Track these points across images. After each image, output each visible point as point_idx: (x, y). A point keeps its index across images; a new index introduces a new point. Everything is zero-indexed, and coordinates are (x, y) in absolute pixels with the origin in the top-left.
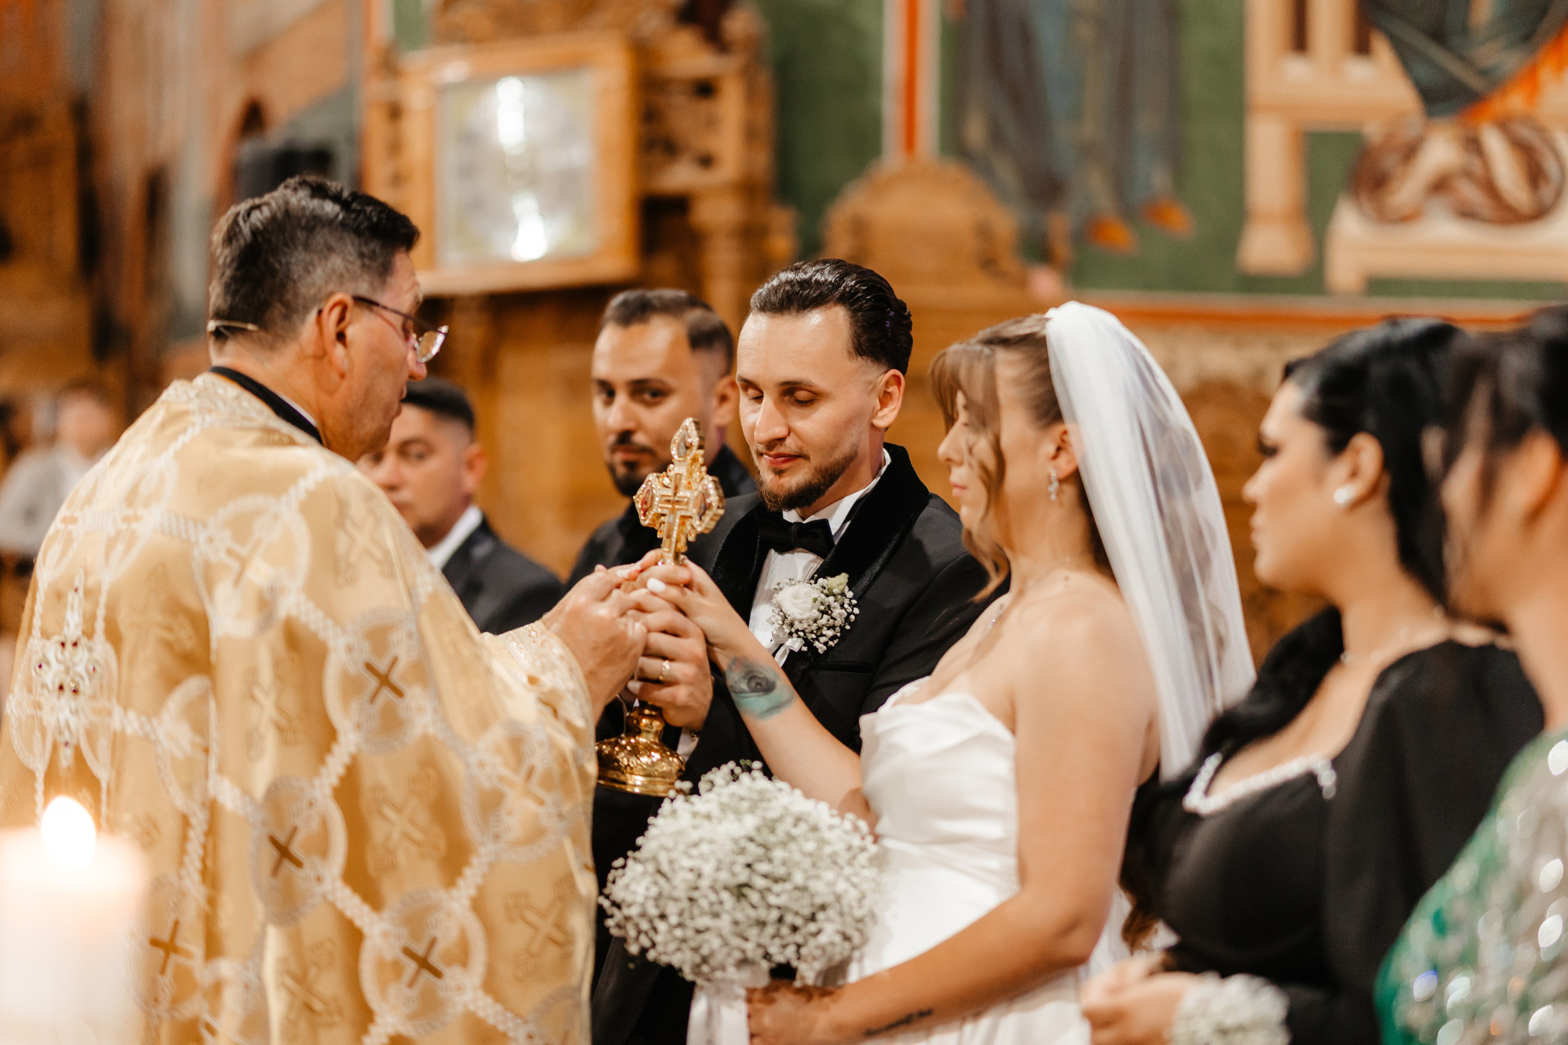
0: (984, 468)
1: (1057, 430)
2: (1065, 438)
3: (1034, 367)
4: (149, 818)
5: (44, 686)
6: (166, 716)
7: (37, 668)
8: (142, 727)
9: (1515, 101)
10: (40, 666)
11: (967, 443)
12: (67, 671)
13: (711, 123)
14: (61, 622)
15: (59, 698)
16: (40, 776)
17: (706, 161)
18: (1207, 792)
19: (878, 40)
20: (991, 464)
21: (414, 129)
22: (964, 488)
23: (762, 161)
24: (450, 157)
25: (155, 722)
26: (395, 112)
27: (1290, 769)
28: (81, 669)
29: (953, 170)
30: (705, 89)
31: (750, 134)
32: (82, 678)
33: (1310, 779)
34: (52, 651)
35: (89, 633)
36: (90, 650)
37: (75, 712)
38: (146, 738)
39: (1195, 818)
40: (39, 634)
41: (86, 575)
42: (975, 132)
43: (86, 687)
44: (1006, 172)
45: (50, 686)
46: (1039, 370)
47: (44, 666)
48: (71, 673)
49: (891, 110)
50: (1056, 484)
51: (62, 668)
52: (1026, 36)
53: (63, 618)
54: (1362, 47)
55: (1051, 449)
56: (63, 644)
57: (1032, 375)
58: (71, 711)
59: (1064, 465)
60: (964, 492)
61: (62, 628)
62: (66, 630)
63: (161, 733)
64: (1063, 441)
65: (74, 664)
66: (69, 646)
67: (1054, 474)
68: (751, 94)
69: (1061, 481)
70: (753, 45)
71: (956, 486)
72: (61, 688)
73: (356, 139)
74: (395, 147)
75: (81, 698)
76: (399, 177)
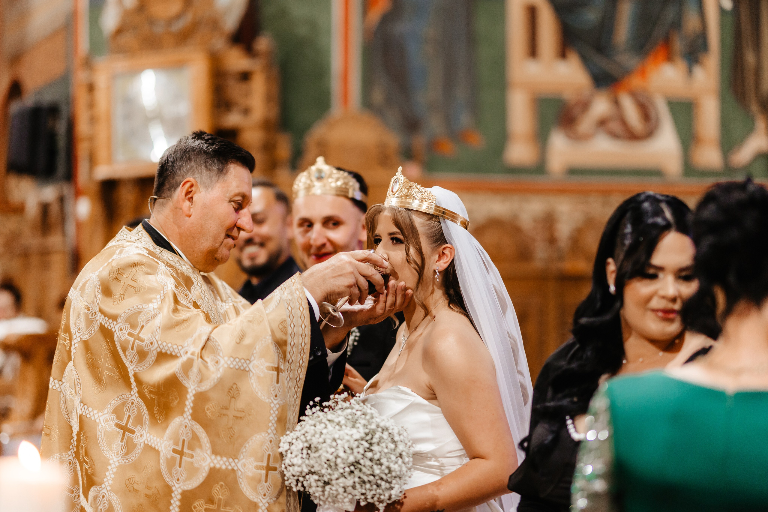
9: (636, 82)
13: (248, 94)
17: (246, 111)
19: (328, 52)
21: (101, 96)
24: (119, 111)
26: (91, 88)
29: (366, 117)
30: (245, 76)
49: (337, 86)
50: (438, 274)
54: (563, 55)
55: (437, 257)
64: (443, 253)
67: (437, 268)
68: (268, 79)
69: (440, 272)
70: (268, 55)
73: (70, 101)
74: (91, 105)
76: (93, 120)
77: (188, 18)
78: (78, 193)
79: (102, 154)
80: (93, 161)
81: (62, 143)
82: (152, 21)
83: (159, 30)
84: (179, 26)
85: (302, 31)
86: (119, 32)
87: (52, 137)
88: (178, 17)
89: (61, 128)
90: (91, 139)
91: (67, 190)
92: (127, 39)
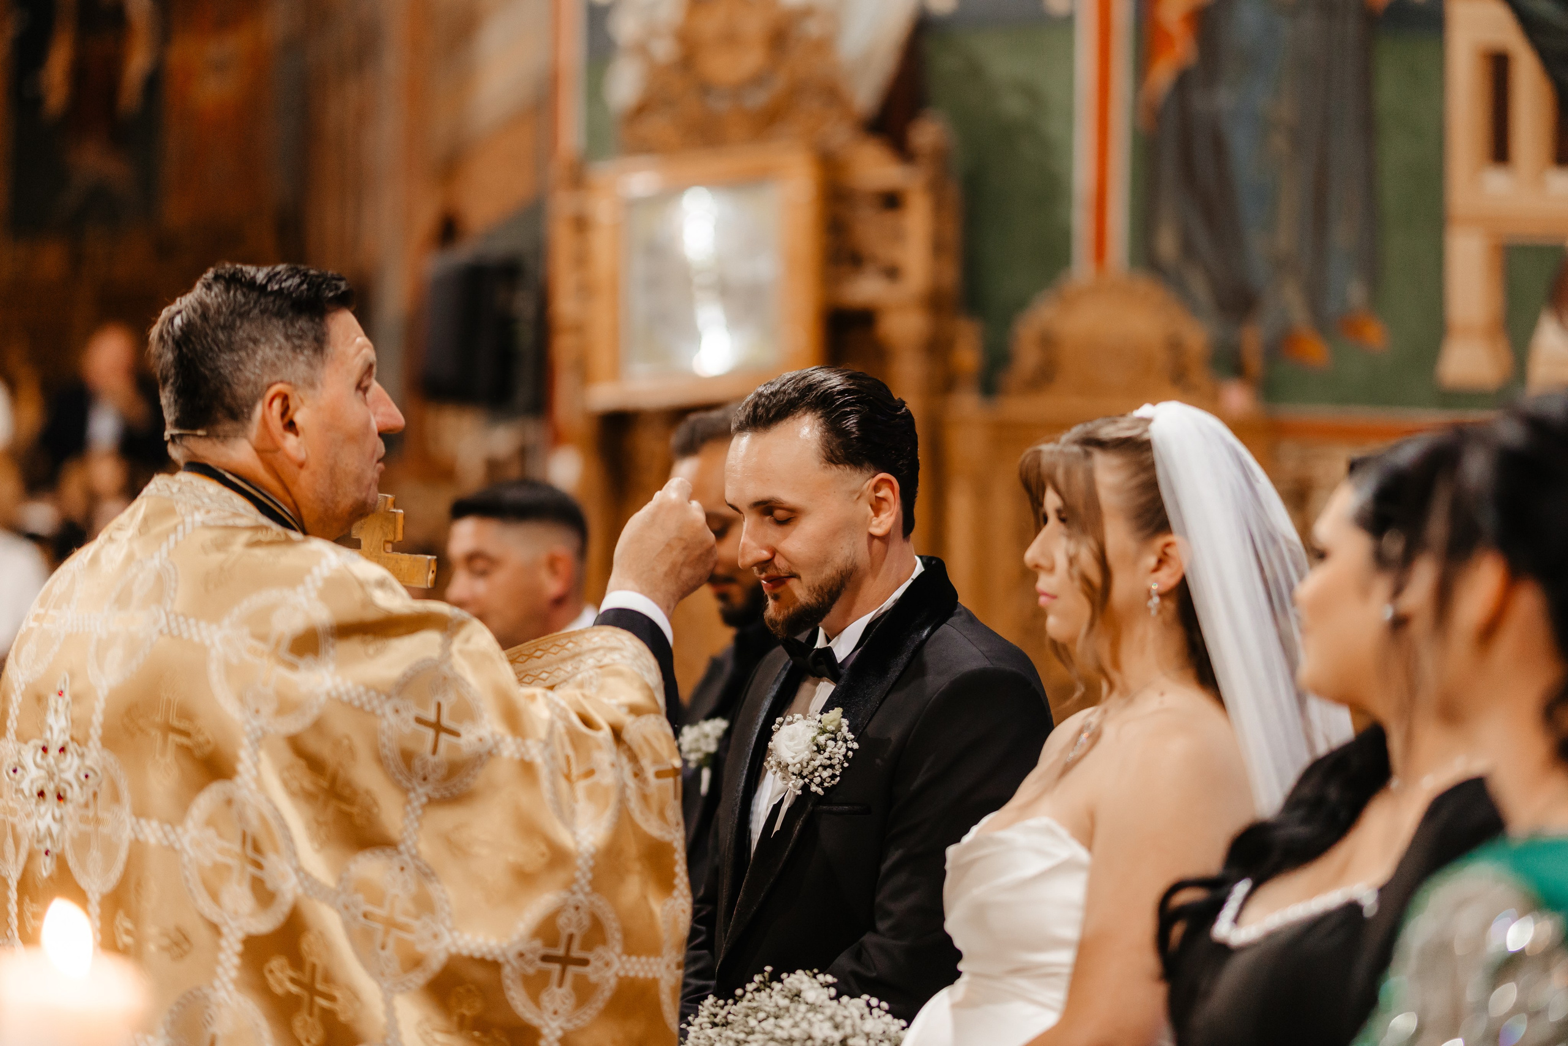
0: (1086, 580)
1: (1160, 542)
2: (1169, 550)
3: (1135, 475)
4: (179, 929)
5: (20, 791)
6: (190, 824)
7: (11, 773)
8: (166, 835)
10: (15, 771)
11: (1067, 554)
12: (51, 776)
13: (898, 236)
14: (41, 726)
15: (37, 804)
16: (13, 884)
17: (892, 273)
18: (1236, 920)
19: (1066, 151)
20: (1095, 576)
21: (602, 242)
22: (1054, 597)
23: (950, 275)
24: (637, 269)
25: (179, 830)
26: (581, 225)
27: (1331, 899)
28: (69, 776)
29: (1143, 285)
30: (892, 201)
31: (938, 248)
32: (70, 785)
33: (1352, 909)
34: (29, 755)
35: (80, 741)
36: (82, 756)
37: (60, 820)
38: (171, 848)
39: (1224, 951)
40: (14, 738)
41: (72, 675)
42: (1167, 244)
43: (75, 794)
44: (1199, 285)
45: (27, 793)
46: (1143, 477)
47: (19, 770)
48: (56, 779)
49: (1081, 222)
50: (1156, 600)
51: (43, 773)
52: (1219, 146)
53: (43, 721)
55: (1152, 561)
56: (45, 749)
57: (1134, 482)
58: (54, 818)
59: (1166, 579)
60: (1055, 601)
61: (41, 732)
62: (48, 735)
63: (186, 841)
64: (1165, 554)
65: (61, 771)
66: (53, 752)
67: (1155, 587)
68: (938, 207)
69: (1163, 596)
70: (940, 157)
71: (1045, 594)
72: (41, 794)
73: (541, 250)
74: (582, 260)
75: (69, 808)
76: (586, 290)
77: (780, 82)
78: (557, 439)
79: (601, 359)
80: (585, 374)
81: (525, 337)
82: (705, 88)
83: (721, 106)
84: (758, 99)
85: (1013, 106)
86: (641, 110)
87: (506, 324)
88: (757, 80)
89: (523, 305)
90: (579, 329)
91: (533, 431)
92: (658, 126)
